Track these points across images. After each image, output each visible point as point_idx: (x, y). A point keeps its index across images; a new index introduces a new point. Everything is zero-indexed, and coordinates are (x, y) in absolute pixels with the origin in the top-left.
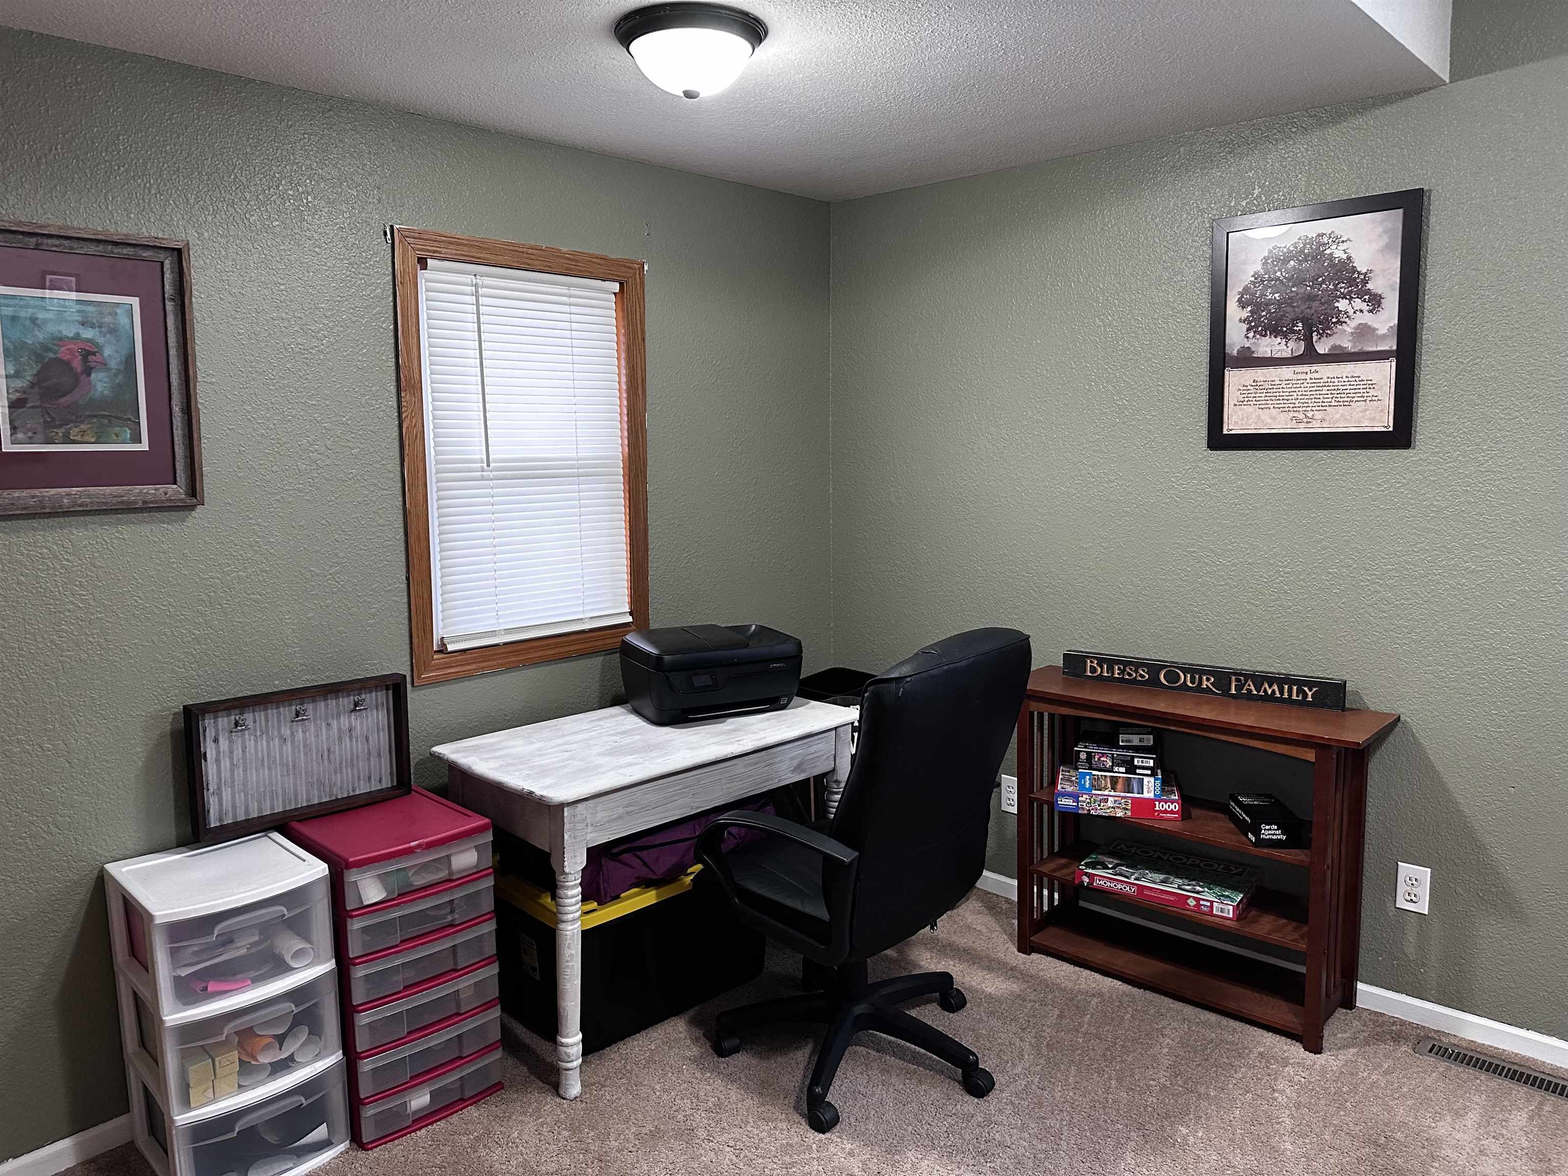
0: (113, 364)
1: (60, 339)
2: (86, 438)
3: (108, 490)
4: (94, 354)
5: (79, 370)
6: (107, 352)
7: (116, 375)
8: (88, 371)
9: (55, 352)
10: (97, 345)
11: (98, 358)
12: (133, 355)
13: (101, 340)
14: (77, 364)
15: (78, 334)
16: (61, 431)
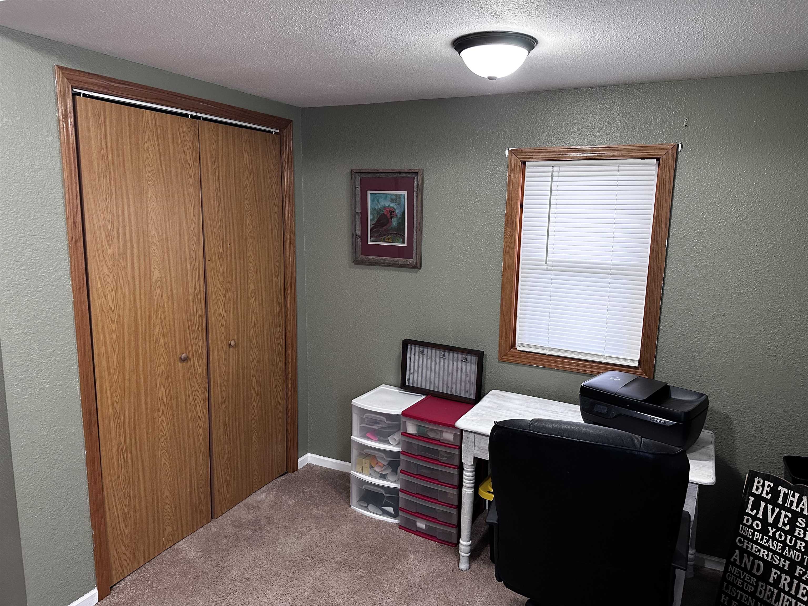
0: (398, 216)
1: (385, 207)
2: (390, 241)
3: (393, 259)
4: (393, 212)
5: (389, 218)
6: (397, 211)
7: (399, 219)
8: (391, 218)
9: (383, 212)
10: (394, 209)
11: (394, 213)
12: (404, 213)
13: (395, 207)
14: (389, 216)
15: (389, 205)
16: (383, 238)
